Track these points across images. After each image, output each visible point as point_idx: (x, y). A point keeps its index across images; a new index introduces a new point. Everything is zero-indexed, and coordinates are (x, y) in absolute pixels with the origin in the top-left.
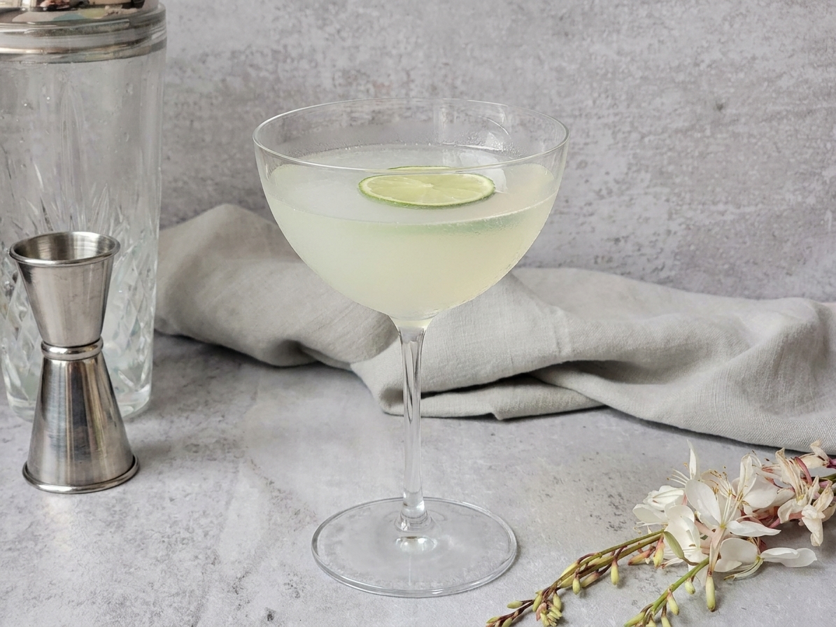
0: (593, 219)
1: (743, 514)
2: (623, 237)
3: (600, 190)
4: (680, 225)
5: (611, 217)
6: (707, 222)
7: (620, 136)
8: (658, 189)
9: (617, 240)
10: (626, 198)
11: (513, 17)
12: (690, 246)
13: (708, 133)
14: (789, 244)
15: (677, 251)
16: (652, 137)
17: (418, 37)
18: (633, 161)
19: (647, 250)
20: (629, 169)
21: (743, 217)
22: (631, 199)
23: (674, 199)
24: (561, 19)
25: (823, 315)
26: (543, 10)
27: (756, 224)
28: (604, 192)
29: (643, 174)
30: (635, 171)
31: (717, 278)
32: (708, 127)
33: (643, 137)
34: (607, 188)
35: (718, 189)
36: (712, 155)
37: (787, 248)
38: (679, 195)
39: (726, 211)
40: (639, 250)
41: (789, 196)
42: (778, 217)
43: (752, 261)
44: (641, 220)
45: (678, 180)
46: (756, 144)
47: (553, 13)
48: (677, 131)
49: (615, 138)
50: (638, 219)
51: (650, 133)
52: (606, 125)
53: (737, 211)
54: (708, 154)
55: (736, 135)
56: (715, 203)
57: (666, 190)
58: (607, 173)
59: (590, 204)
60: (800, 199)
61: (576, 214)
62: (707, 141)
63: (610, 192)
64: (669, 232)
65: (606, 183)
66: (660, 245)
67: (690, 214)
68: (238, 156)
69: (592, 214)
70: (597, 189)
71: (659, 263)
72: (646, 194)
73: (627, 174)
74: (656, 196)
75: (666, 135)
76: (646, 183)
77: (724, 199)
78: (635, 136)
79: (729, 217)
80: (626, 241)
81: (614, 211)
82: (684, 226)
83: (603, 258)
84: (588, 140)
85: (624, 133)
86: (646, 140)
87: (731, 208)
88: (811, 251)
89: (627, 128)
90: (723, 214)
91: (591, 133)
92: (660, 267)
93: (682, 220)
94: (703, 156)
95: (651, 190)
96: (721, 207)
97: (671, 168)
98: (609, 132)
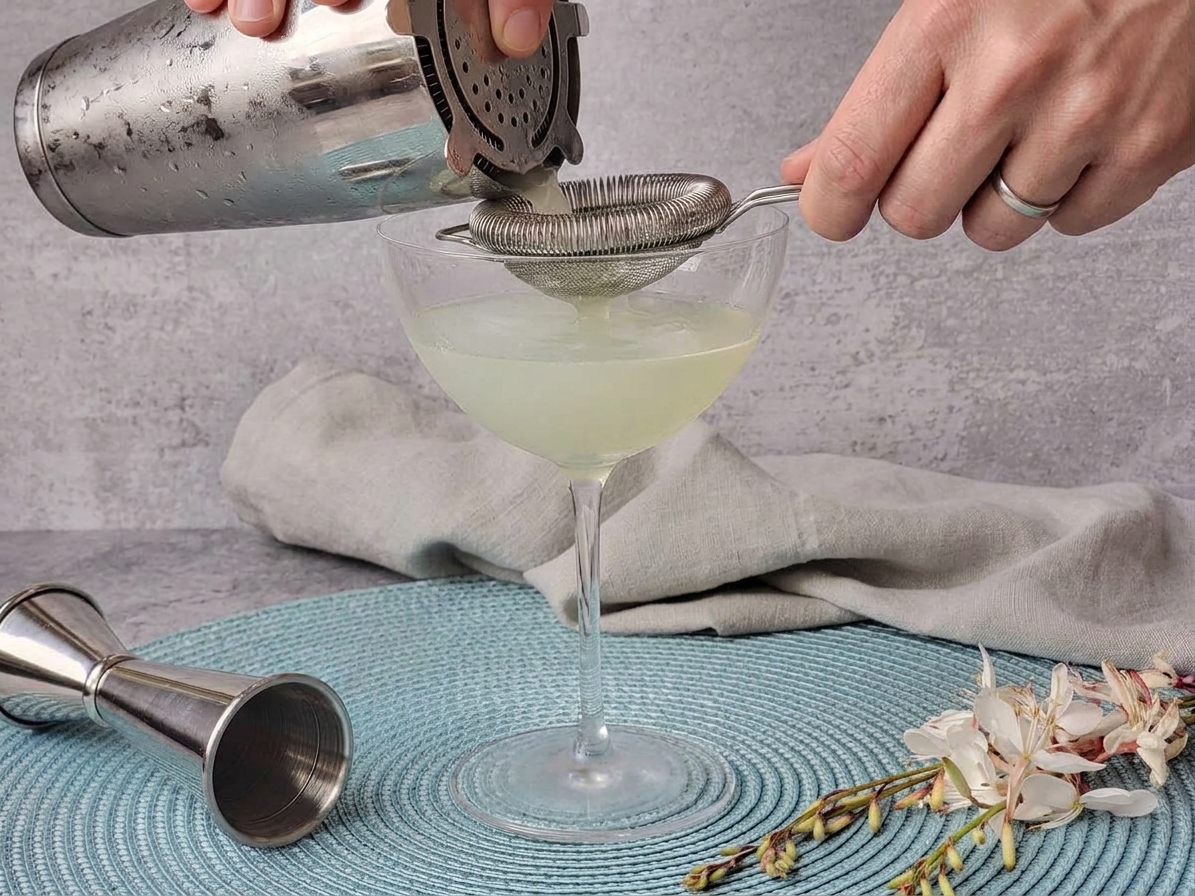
0: (849, 390)
1: (1055, 741)
2: (890, 416)
3: (858, 353)
4: (967, 398)
5: (871, 389)
6: (1001, 395)
7: (883, 280)
8: (935, 351)
9: (882, 420)
10: (894, 363)
11: (738, 125)
12: (979, 426)
13: (1000, 275)
14: (1114, 423)
15: (964, 434)
16: (925, 282)
17: (613, 154)
18: (900, 314)
19: (922, 434)
20: (896, 324)
21: (1049, 387)
22: (899, 366)
23: (957, 364)
24: (802, 126)
25: (1161, 503)
26: (776, 116)
27: (1068, 396)
28: (862, 355)
29: (914, 331)
30: (904, 327)
31: (1017, 470)
32: (1000, 267)
33: (912, 282)
34: (867, 350)
35: (1016, 350)
36: (1006, 305)
37: (1111, 429)
38: (963, 358)
39: (1028, 379)
40: (912, 434)
41: (1112, 359)
42: (1098, 387)
43: (1064, 446)
44: (913, 393)
45: (961, 338)
46: (1063, 289)
47: (790, 119)
48: (957, 272)
49: (876, 283)
50: (909, 392)
51: (922, 276)
52: (863, 266)
53: (1042, 380)
54: (1001, 303)
55: (1036, 278)
56: (1012, 370)
57: (946, 352)
58: (867, 330)
59: (843, 372)
60: (1126, 362)
61: (825, 386)
62: (998, 284)
63: (871, 356)
64: (951, 409)
65: (865, 343)
66: (939, 426)
67: (979, 384)
68: (374, 313)
69: (847, 386)
70: (853, 351)
71: (939, 451)
72: (919, 357)
73: (893, 330)
74: (933, 362)
75: (944, 278)
76: (920, 343)
77: (1024, 365)
78: (902, 280)
79: (1031, 388)
80: (893, 422)
81: (877, 382)
82: (970, 401)
83: (863, 444)
84: (839, 288)
85: (888, 276)
86: (918, 285)
87: (1033, 375)
88: (1144, 434)
89: (891, 270)
90: (1023, 382)
91: (844, 278)
92: (940, 456)
93: (968, 392)
94: (994, 306)
95: (927, 352)
96: (1020, 374)
97: (951, 322)
98: (867, 275)
